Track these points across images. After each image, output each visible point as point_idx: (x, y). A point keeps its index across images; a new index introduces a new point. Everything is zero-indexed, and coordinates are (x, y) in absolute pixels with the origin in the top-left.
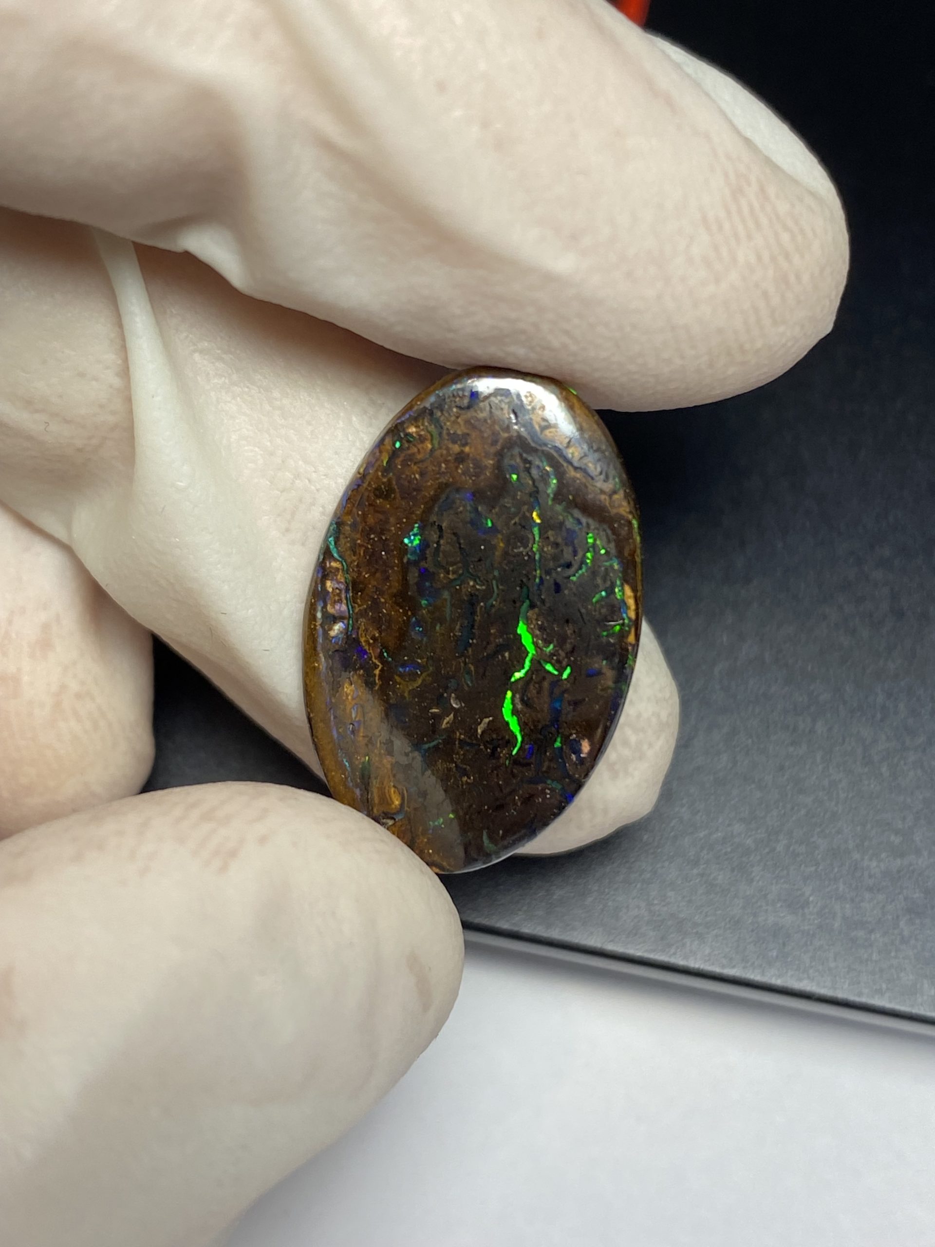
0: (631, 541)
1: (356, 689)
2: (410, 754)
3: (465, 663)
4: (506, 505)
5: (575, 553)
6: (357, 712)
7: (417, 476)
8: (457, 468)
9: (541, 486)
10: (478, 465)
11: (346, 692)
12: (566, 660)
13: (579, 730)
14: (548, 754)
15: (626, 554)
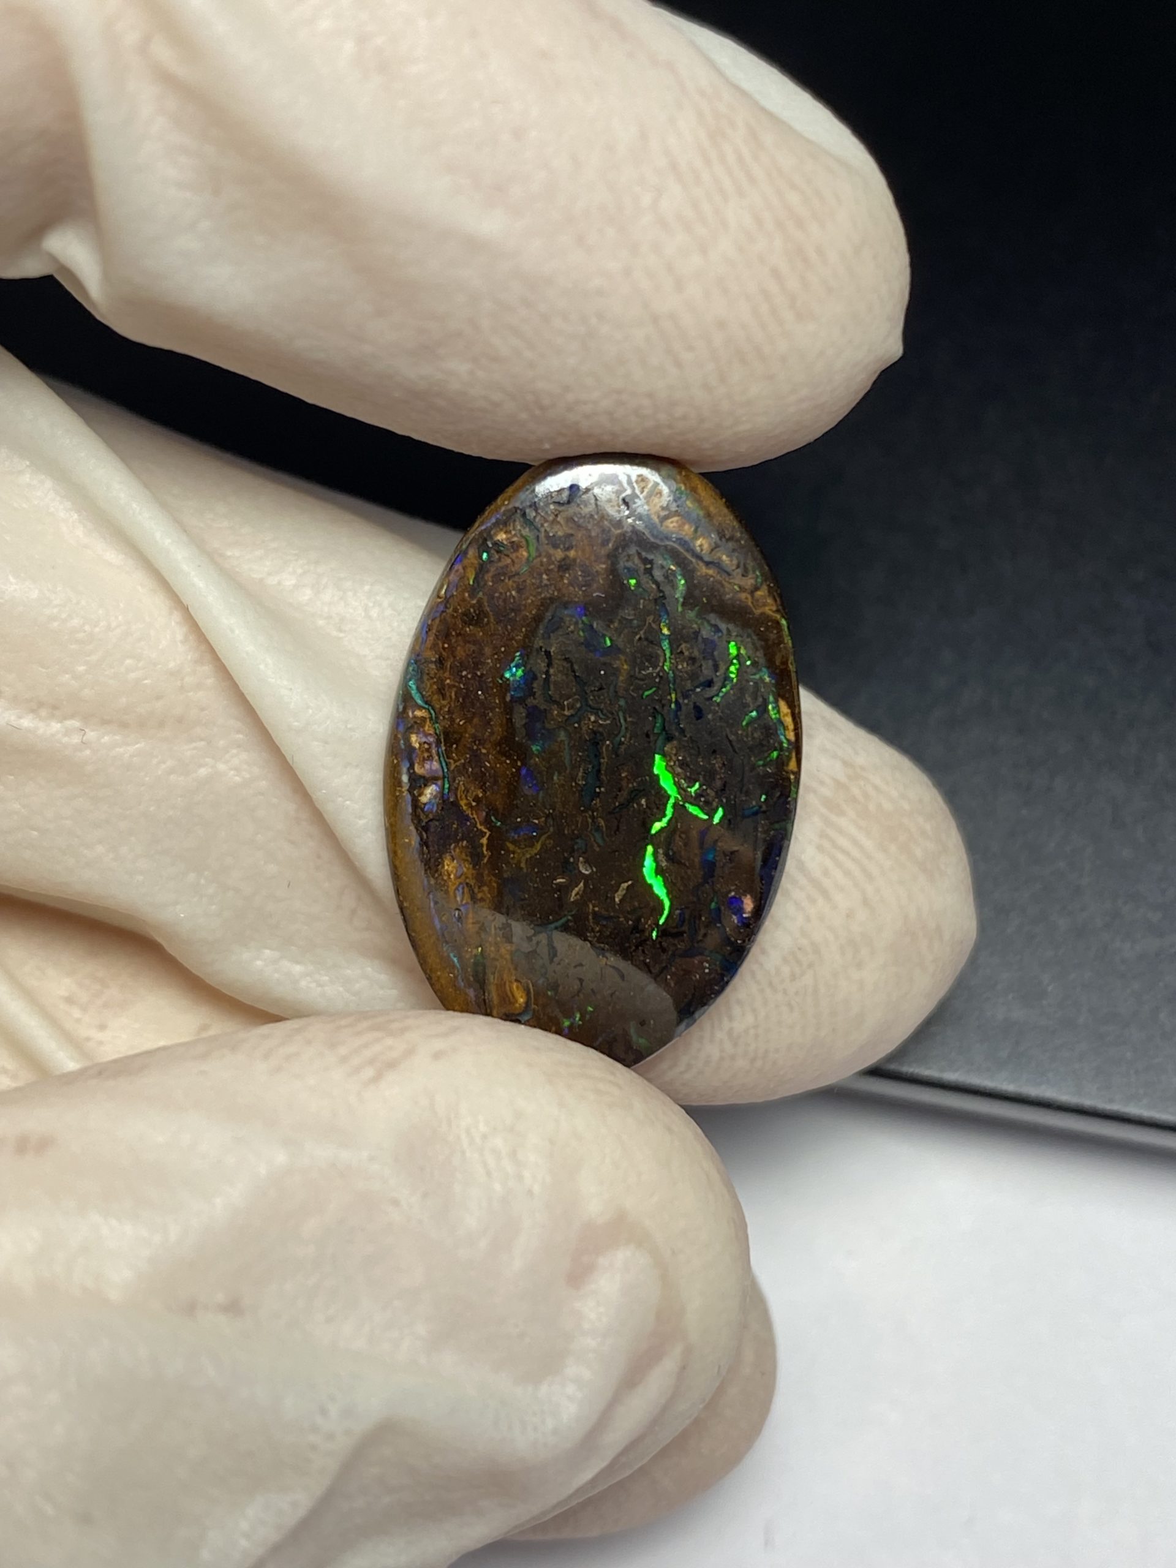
0: (782, 646)
1: (460, 865)
2: (534, 938)
3: (593, 818)
4: (627, 617)
5: (716, 667)
6: (463, 893)
7: (514, 593)
8: (562, 577)
9: (667, 589)
10: (586, 572)
11: (447, 871)
12: (717, 800)
13: (739, 884)
14: (703, 919)
15: (778, 663)
